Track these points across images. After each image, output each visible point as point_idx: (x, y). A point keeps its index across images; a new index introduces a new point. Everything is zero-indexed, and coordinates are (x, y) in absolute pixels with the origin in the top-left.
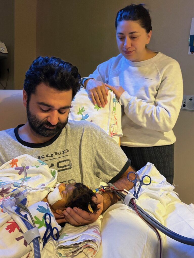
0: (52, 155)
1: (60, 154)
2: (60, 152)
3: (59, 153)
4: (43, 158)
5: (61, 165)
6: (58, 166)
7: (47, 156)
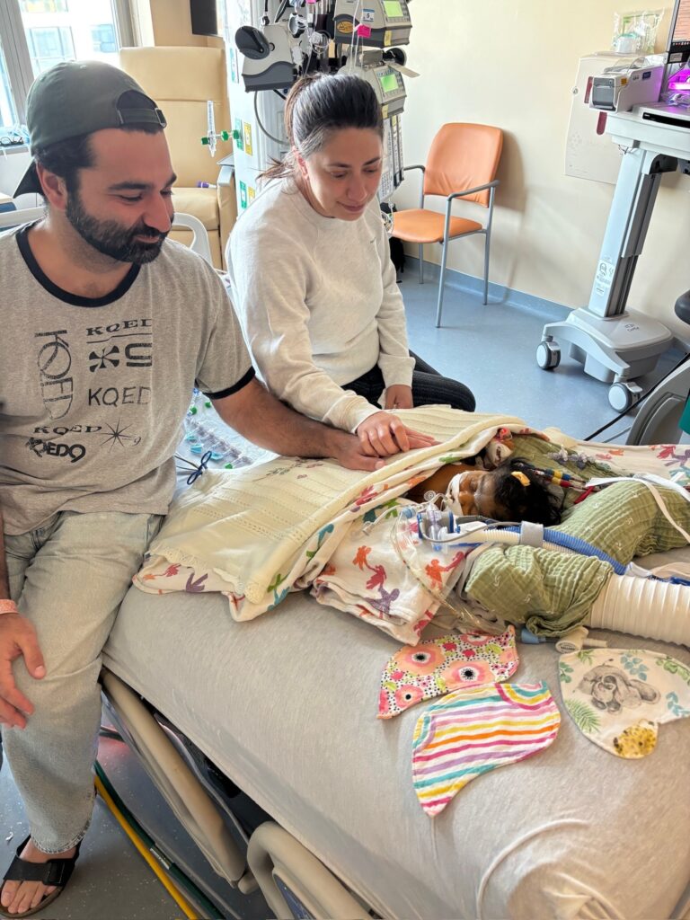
0: (118, 325)
1: (137, 326)
2: (136, 321)
3: (134, 324)
4: (99, 333)
5: (133, 352)
6: (127, 354)
7: (108, 329)
